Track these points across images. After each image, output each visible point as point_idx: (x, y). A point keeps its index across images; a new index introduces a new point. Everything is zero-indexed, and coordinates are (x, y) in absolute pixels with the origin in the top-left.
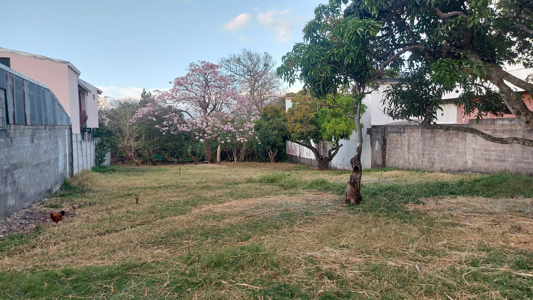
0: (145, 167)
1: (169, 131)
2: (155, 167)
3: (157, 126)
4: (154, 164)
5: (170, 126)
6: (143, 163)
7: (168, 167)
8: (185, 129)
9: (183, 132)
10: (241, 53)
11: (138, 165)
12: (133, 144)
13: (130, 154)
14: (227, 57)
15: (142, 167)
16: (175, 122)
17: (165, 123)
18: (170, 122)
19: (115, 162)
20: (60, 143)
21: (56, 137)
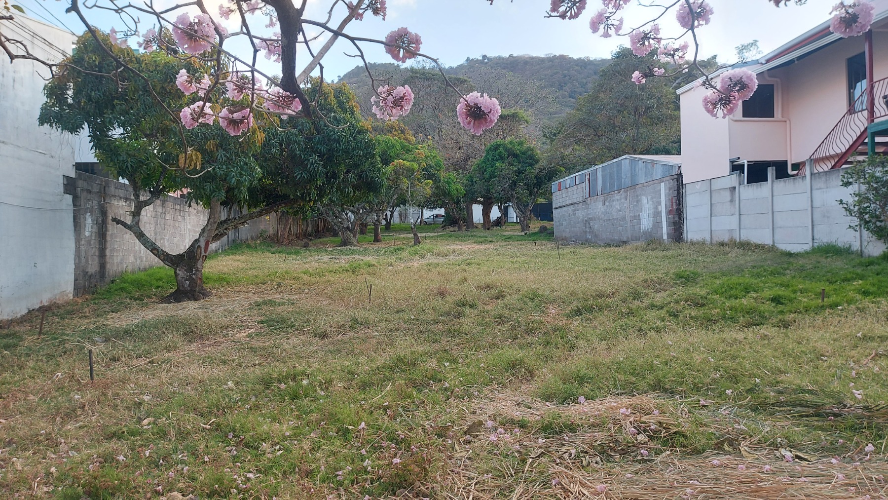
20: (644, 200)
21: (637, 196)
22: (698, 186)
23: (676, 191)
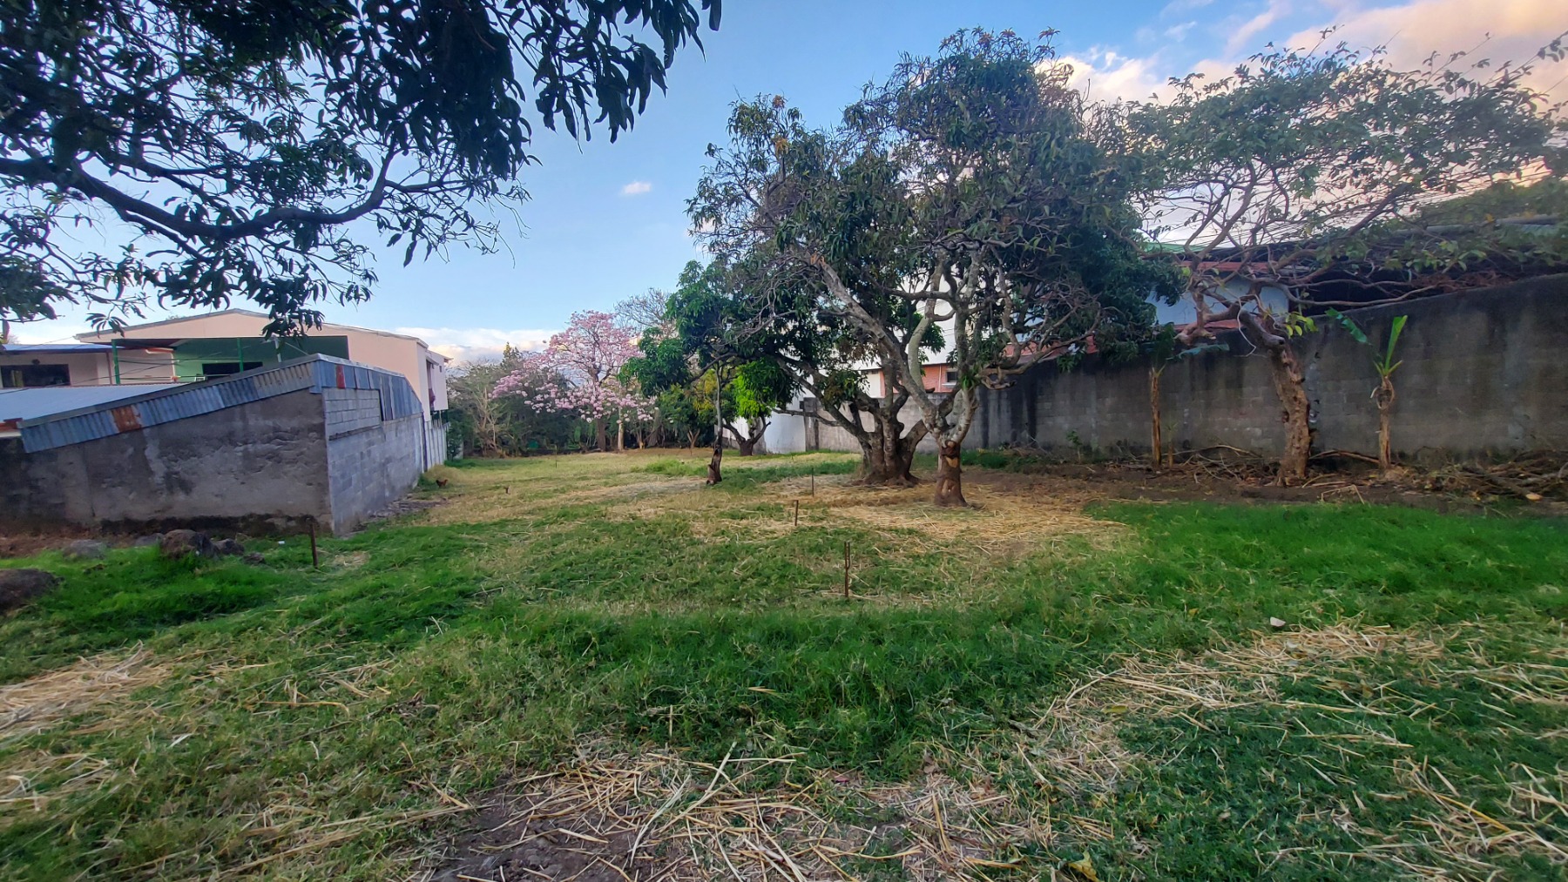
0: (512, 459)
1: (544, 408)
2: (525, 459)
3: (527, 402)
4: (526, 455)
5: (546, 401)
6: (509, 454)
7: (545, 459)
8: (566, 405)
9: (564, 410)
10: (647, 294)
11: (502, 456)
12: (495, 429)
13: (489, 442)
14: (627, 300)
15: (508, 459)
16: (553, 395)
17: (539, 397)
18: (546, 396)
19: (470, 455)
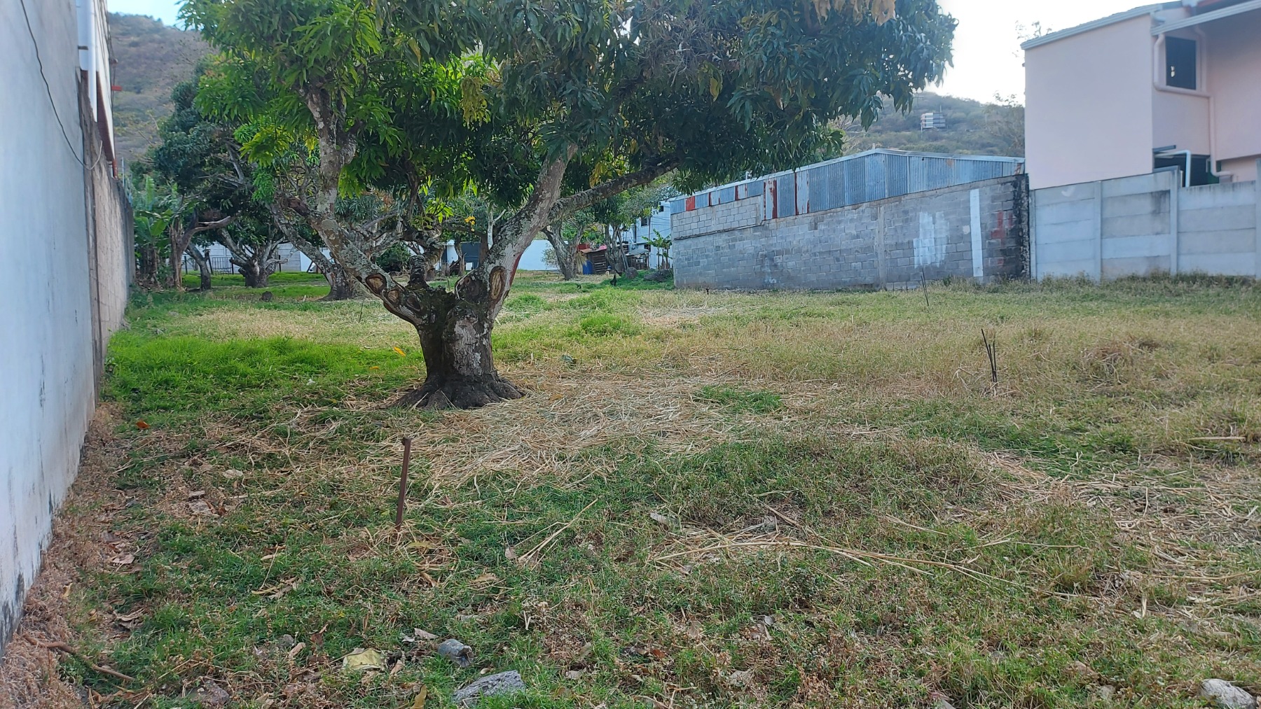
20: (925, 219)
21: (906, 212)
22: (1067, 193)
23: (1011, 203)
